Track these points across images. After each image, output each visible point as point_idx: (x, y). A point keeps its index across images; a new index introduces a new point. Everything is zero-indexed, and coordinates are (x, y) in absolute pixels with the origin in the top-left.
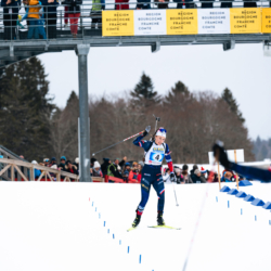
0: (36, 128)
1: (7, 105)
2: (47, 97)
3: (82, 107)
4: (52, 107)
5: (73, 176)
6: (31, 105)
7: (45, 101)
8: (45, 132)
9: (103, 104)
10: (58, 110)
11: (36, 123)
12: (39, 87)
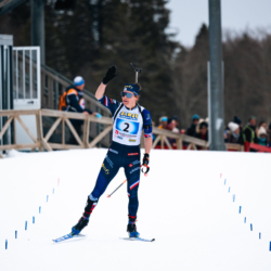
0: (152, 74)
1: (111, 43)
2: (168, 31)
3: (214, 47)
4: (174, 45)
5: (200, 142)
6: (145, 43)
7: (165, 36)
8: (165, 80)
9: (245, 42)
10: (184, 50)
11: (152, 67)
12: (157, 18)
